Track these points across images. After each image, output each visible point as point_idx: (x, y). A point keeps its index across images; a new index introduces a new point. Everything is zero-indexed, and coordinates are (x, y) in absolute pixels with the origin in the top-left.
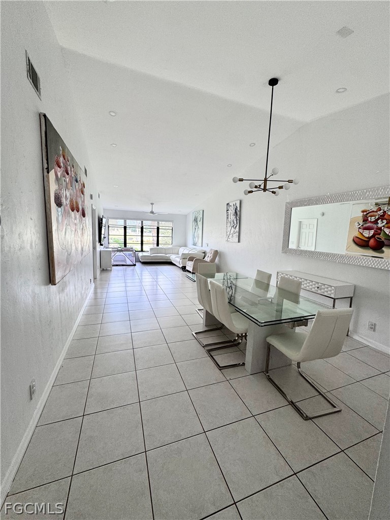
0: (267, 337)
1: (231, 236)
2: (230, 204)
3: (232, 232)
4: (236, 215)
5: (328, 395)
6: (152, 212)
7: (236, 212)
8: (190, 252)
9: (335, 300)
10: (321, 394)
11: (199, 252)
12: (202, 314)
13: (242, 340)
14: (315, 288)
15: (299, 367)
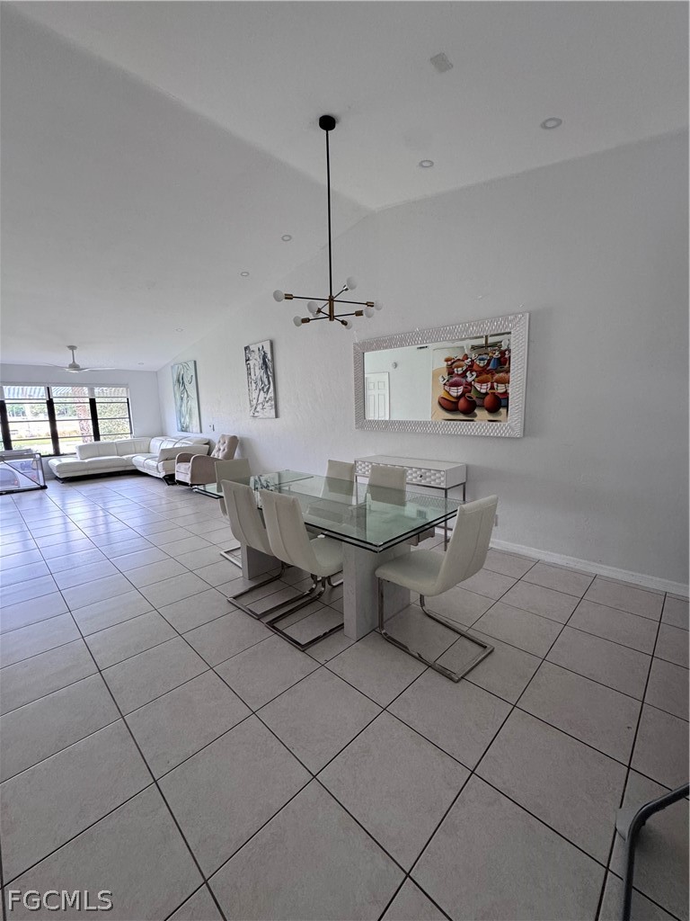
0: (375, 570)
1: (260, 406)
2: (252, 348)
3: (261, 400)
4: (267, 367)
5: (471, 633)
6: (74, 366)
7: (265, 363)
8: (176, 446)
9: (446, 490)
10: (462, 635)
11: (196, 442)
12: (239, 560)
13: (324, 586)
14: (416, 478)
15: (422, 604)
